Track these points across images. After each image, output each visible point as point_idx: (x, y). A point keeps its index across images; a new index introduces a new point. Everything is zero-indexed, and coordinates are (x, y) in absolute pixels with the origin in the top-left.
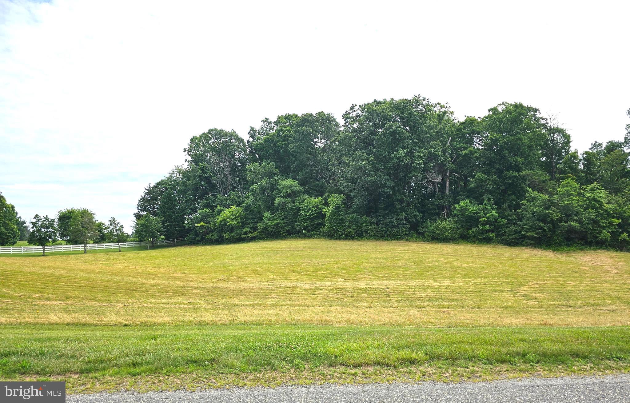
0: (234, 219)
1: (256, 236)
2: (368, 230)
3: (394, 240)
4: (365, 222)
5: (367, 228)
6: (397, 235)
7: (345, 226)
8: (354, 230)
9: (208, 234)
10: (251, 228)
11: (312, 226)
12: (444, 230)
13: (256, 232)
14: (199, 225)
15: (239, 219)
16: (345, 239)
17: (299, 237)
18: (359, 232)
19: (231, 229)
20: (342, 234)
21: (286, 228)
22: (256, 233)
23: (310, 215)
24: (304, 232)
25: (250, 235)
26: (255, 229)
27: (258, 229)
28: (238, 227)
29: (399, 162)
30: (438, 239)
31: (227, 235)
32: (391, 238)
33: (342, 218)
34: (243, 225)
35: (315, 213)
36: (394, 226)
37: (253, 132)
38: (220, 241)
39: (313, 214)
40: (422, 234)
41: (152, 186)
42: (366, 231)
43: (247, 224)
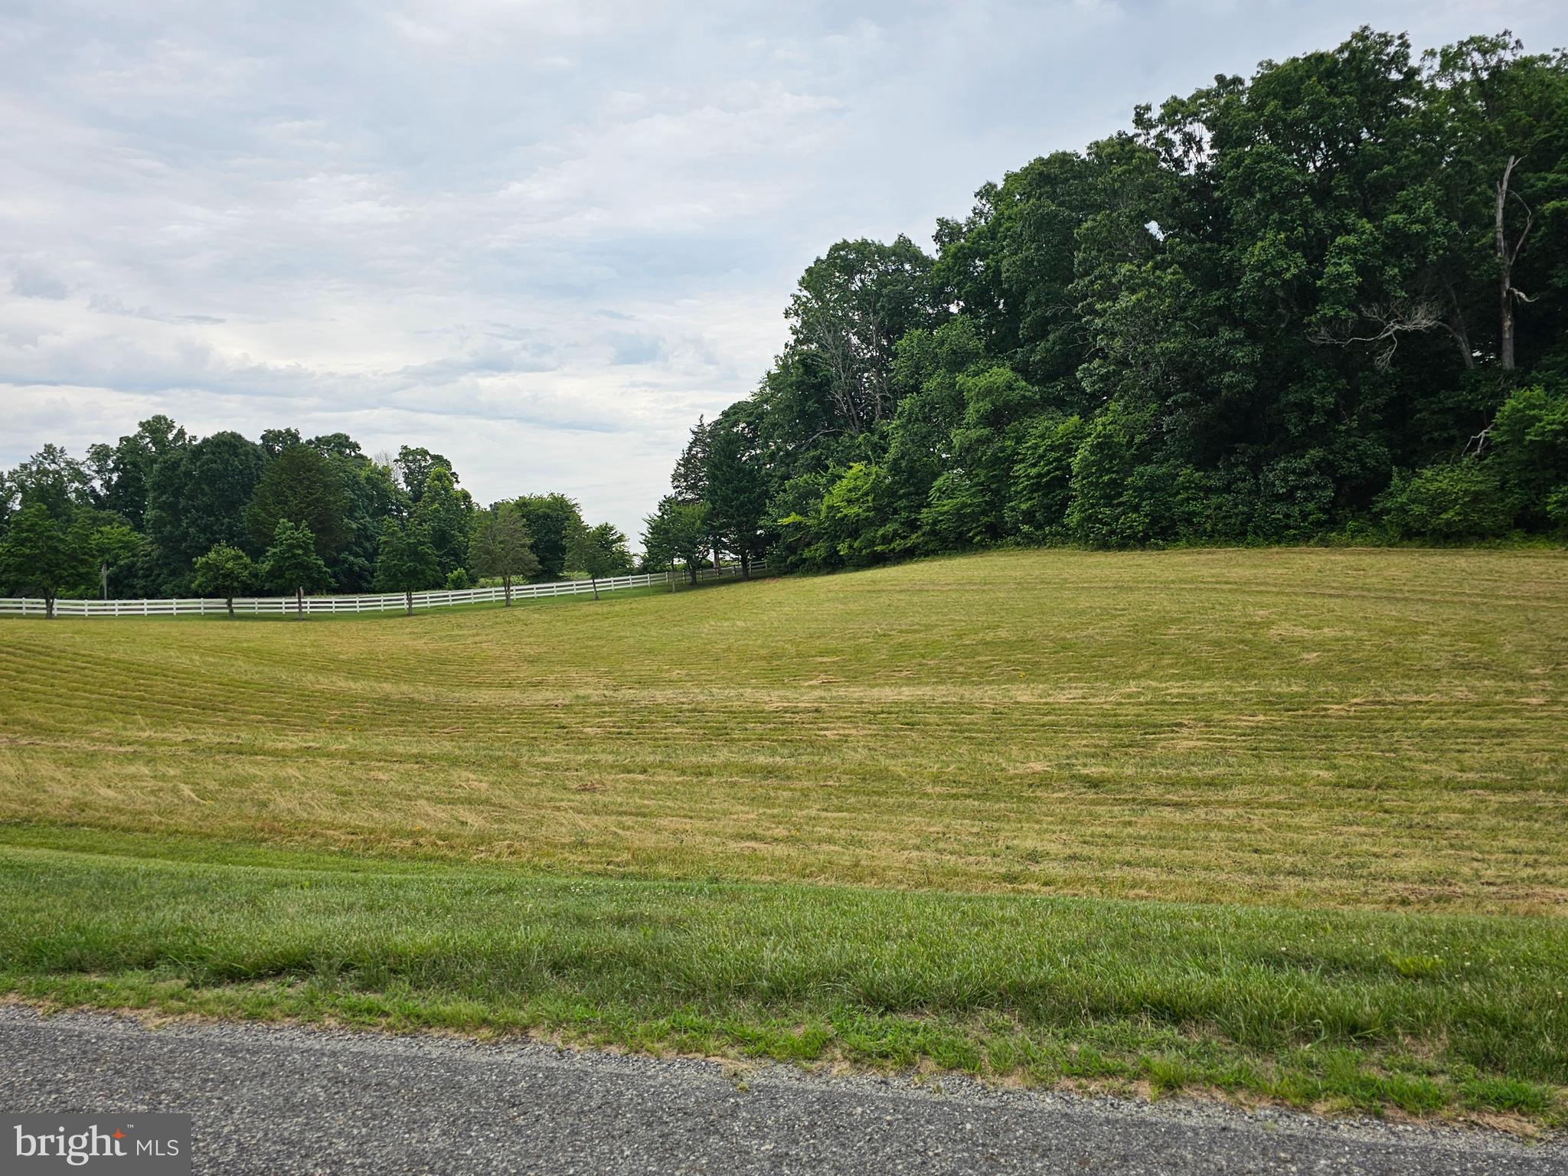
0: (858, 500)
1: (915, 547)
2: (1194, 514)
3: (1278, 542)
4: (1186, 489)
5: (1193, 506)
6: (1288, 527)
7: (1120, 504)
8: (1146, 516)
9: (809, 545)
10: (902, 524)
11: (1048, 507)
12: (1438, 503)
13: (914, 536)
14: (786, 521)
15: (870, 498)
16: (1122, 546)
17: (1018, 544)
18: (1164, 523)
19: (854, 529)
20: (1112, 532)
21: (984, 519)
22: (914, 538)
23: (1039, 475)
24: (1025, 528)
25: (897, 544)
26: (913, 525)
27: (920, 527)
28: (869, 523)
29: (1262, 280)
30: (1423, 534)
31: (843, 549)
32: (1267, 537)
33: (1112, 481)
34: (882, 514)
35: (1056, 469)
36: (1279, 498)
37: (947, 232)
38: (833, 564)
39: (1049, 472)
40: (1376, 519)
41: (707, 421)
42: (1188, 519)
43: (895, 512)
